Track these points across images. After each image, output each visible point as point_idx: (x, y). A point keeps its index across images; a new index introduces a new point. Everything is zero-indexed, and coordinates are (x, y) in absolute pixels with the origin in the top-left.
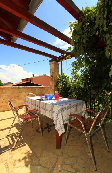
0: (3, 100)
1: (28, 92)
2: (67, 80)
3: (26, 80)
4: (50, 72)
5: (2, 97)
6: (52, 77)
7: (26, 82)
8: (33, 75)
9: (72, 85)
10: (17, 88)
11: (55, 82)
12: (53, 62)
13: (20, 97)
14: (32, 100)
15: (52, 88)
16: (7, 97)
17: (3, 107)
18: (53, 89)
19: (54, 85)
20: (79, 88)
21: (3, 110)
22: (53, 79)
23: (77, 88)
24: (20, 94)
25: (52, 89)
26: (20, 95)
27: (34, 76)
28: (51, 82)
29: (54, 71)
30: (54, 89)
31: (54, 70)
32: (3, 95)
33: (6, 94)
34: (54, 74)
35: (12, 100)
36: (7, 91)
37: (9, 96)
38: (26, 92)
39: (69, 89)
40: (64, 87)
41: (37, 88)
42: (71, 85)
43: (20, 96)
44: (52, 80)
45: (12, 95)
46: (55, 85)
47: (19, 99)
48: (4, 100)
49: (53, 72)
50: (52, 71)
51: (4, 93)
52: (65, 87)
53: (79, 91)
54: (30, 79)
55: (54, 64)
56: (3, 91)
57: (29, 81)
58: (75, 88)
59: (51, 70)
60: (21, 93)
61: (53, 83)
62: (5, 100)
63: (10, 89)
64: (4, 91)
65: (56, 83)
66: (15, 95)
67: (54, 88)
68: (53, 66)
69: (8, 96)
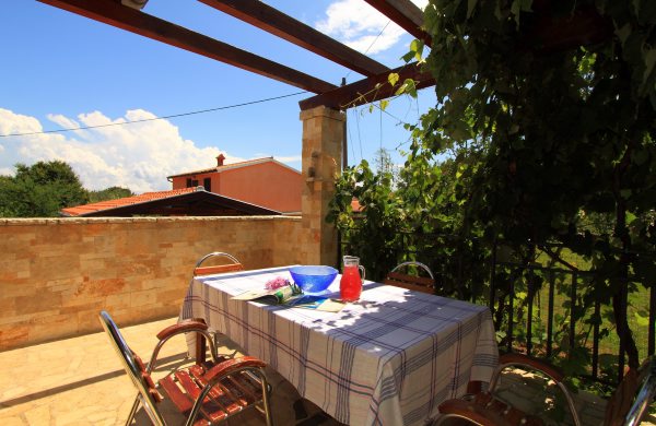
0: (80, 280)
1: (199, 240)
2: (381, 193)
3: (190, 179)
4: (304, 155)
5: (78, 266)
6: (311, 179)
7: (189, 191)
8: (221, 159)
9: (402, 217)
10: (151, 222)
11: (324, 198)
12: (319, 110)
13: (164, 264)
14: (225, 295)
15: (312, 226)
16: (101, 266)
17: (80, 314)
18: (314, 231)
19: (319, 212)
20: (438, 231)
21: (84, 325)
22: (318, 187)
23: (427, 229)
24: (164, 250)
25: (309, 231)
26: (164, 256)
27: (225, 162)
28: (304, 198)
29: (324, 149)
30: (322, 232)
31: (324, 145)
32: (82, 256)
33: (96, 251)
34: (321, 161)
35: (127, 279)
36: (102, 240)
37: (110, 263)
38: (191, 243)
39: (388, 232)
40: (369, 226)
41: (243, 224)
42: (400, 214)
43: (162, 260)
44: (313, 191)
45: (128, 259)
46: (326, 214)
47: (157, 277)
48: (86, 279)
49: (315, 156)
50: (313, 150)
51: (85, 248)
52: (372, 226)
53: (439, 246)
54: (207, 178)
55: (320, 120)
56: (80, 240)
57: (201, 189)
58: (419, 230)
59: (306, 143)
60: (170, 245)
61: (318, 203)
62: (91, 278)
63: (116, 229)
64: (86, 239)
65: (331, 205)
66: (141, 256)
67: (319, 227)
68: (319, 129)
69: (106, 260)
